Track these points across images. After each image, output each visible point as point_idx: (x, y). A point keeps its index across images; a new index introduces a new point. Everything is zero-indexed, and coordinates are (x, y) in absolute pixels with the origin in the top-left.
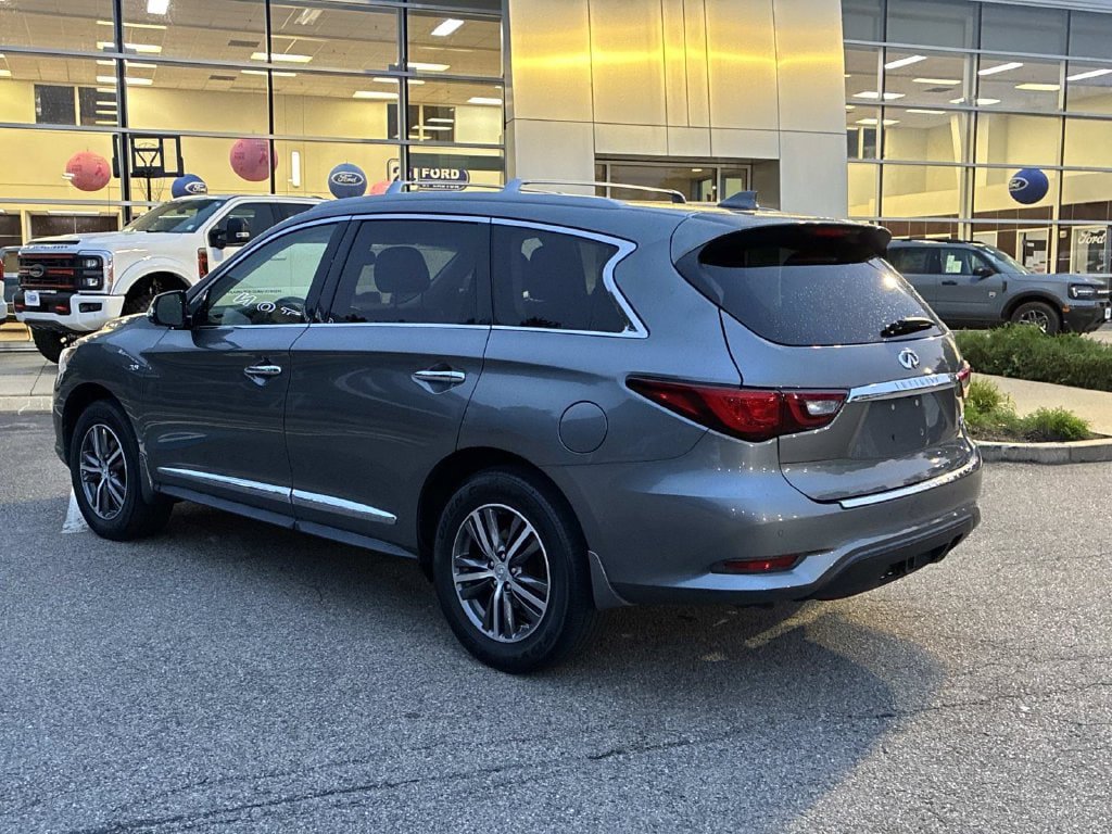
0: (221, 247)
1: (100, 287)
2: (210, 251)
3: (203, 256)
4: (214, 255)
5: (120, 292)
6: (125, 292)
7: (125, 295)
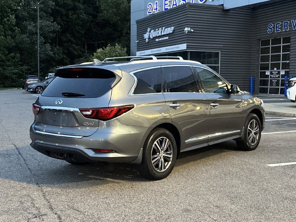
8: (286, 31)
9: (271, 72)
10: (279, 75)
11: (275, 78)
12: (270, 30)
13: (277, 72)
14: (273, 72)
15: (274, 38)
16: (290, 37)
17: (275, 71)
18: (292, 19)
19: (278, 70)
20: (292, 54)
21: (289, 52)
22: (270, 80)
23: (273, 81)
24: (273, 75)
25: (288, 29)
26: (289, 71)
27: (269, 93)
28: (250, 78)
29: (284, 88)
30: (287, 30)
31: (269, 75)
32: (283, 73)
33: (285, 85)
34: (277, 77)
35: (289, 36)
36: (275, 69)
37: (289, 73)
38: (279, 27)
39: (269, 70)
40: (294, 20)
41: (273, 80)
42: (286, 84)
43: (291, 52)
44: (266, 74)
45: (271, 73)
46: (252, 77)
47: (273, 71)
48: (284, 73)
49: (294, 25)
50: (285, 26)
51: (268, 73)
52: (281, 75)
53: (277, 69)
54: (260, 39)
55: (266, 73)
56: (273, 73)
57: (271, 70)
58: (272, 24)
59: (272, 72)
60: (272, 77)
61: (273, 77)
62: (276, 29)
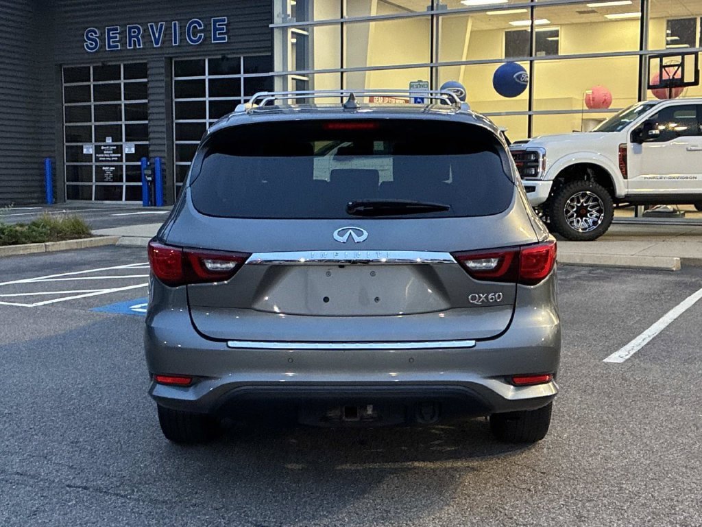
0: (640, 142)
1: (536, 174)
2: (630, 146)
3: (623, 151)
4: (634, 149)
5: (549, 178)
6: (553, 178)
7: (553, 181)
8: (135, 49)
9: (96, 146)
10: (119, 155)
11: (108, 161)
12: (92, 44)
13: (115, 148)
14: (103, 148)
15: (100, 64)
16: (146, 64)
17: (109, 146)
18: (150, 21)
19: (115, 143)
20: (152, 104)
21: (146, 98)
22: (96, 166)
23: (104, 168)
24: (103, 155)
25: (139, 45)
26: (149, 145)
27: (95, 199)
28: (44, 163)
29: (141, 186)
30: (138, 47)
31: (92, 154)
32: (129, 148)
33: (143, 178)
34: (116, 159)
35: (145, 61)
36: (109, 140)
37: (148, 148)
38: (116, 37)
39: (91, 142)
40: (155, 23)
41: (105, 166)
42: (145, 175)
43: (152, 100)
44: (85, 151)
45: (98, 150)
46: (47, 160)
47: (104, 146)
48: (133, 151)
49: (157, 36)
50: (131, 37)
51: (88, 149)
52: (126, 154)
53: (113, 141)
54: (61, 65)
55: (82, 150)
56: (104, 150)
57: (95, 141)
58: (95, 29)
59: (101, 146)
60: (100, 159)
61: (104, 159)
62: (109, 44)
